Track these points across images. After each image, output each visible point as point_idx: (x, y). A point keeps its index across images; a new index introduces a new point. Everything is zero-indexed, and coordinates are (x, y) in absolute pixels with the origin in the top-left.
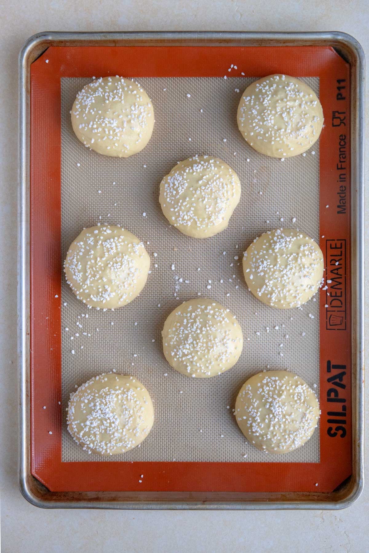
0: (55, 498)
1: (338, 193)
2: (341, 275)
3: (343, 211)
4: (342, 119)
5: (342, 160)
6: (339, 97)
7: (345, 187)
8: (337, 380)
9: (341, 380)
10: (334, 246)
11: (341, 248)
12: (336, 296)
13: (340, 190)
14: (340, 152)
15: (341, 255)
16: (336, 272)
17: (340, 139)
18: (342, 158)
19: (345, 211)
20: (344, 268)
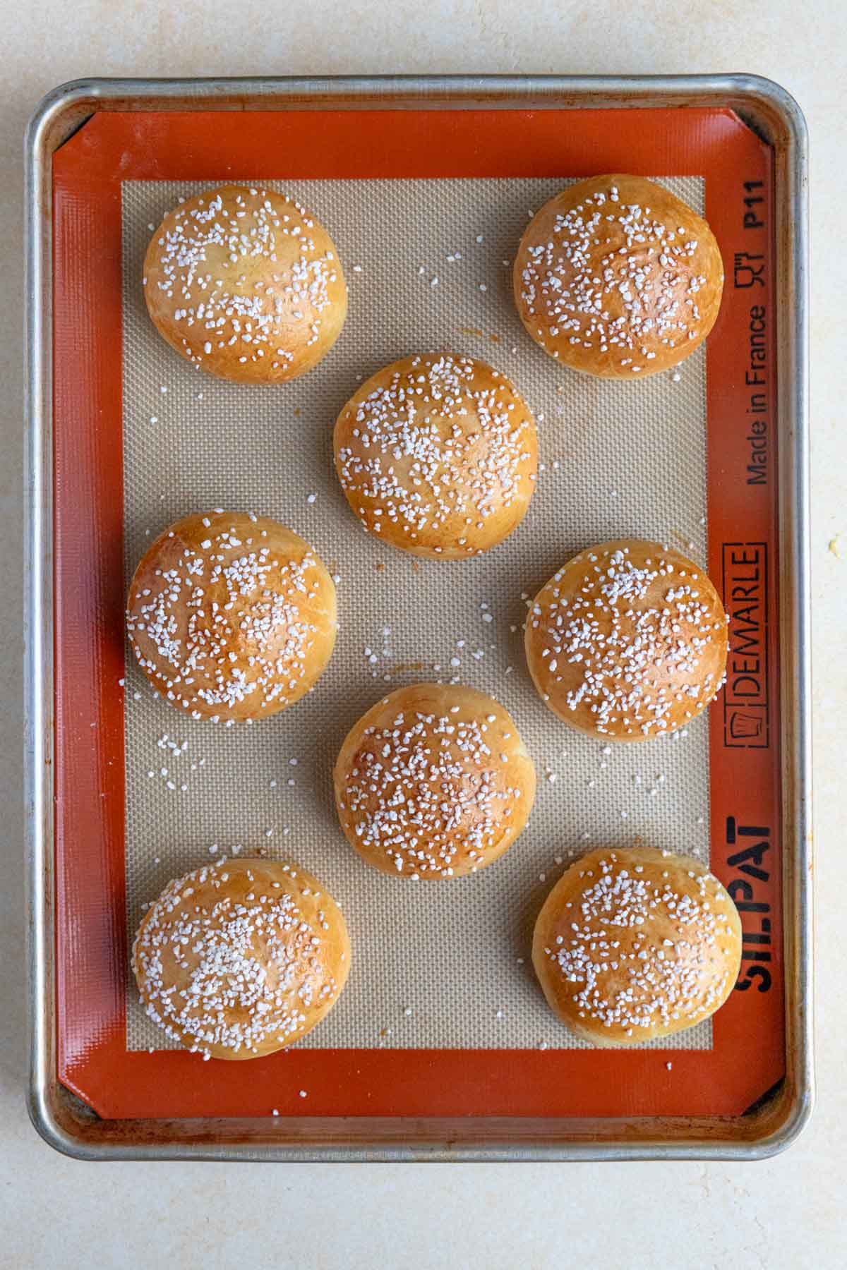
0: (109, 1135)
1: (749, 438)
2: (757, 624)
3: (760, 480)
4: (756, 270)
5: (757, 363)
6: (750, 220)
7: (763, 424)
8: (750, 862)
9: (758, 860)
10: (739, 558)
11: (756, 561)
12: (745, 671)
13: (754, 431)
14: (753, 344)
15: (757, 579)
16: (745, 615)
17: (752, 316)
18: (756, 359)
19: (764, 479)
20: (762, 607)
